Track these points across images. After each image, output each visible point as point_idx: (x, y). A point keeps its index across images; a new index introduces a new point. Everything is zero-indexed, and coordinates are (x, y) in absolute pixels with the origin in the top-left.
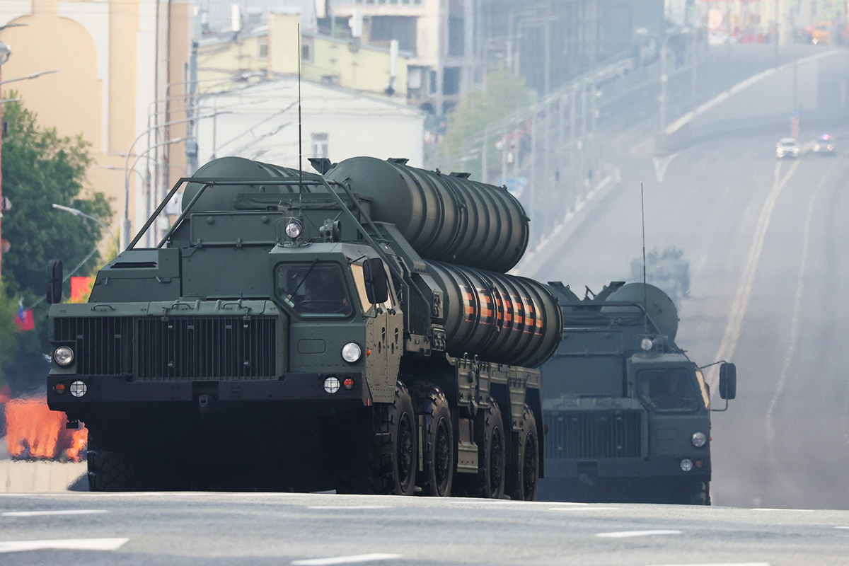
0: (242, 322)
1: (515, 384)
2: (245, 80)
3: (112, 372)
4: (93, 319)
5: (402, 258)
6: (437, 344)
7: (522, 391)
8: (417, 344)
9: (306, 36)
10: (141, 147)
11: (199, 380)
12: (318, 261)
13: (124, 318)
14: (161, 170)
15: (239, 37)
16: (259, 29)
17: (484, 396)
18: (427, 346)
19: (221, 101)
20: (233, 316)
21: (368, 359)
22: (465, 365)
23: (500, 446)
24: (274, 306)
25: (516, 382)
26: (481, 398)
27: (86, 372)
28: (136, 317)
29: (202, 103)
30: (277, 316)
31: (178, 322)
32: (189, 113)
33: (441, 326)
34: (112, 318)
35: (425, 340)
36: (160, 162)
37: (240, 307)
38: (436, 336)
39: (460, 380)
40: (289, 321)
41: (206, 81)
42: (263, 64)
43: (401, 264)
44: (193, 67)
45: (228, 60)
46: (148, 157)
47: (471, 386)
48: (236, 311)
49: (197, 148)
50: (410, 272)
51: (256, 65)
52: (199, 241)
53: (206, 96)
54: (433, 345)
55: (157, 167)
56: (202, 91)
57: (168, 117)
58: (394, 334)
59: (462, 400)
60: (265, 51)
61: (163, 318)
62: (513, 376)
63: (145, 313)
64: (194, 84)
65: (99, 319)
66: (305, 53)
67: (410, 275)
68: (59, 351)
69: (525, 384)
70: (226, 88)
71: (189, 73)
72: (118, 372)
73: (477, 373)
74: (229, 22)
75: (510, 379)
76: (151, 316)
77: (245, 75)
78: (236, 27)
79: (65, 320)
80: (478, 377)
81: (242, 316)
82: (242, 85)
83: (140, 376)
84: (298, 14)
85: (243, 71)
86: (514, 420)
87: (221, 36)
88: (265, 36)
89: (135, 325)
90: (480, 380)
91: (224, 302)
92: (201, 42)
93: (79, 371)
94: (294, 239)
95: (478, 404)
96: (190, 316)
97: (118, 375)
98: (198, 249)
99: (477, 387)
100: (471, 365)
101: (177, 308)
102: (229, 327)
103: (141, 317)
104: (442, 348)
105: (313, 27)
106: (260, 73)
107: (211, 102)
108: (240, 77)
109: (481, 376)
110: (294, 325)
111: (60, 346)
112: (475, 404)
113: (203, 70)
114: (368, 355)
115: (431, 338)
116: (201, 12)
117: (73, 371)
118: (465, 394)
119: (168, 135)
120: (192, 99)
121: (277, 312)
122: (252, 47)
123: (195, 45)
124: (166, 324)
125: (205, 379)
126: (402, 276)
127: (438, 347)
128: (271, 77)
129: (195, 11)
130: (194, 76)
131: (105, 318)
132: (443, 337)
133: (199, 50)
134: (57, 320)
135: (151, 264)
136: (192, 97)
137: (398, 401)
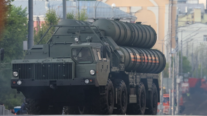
0: (63, 64)
1: (149, 78)
2: (188, 23)
3: (28, 78)
4: (23, 64)
5: (111, 46)
6: (122, 69)
7: (152, 80)
8: (115, 69)
9: (202, 14)
10: (165, 39)
11: (51, 80)
12: (83, 48)
13: (31, 64)
14: (170, 44)
15: (187, 14)
16: (192, 12)
17: (138, 82)
18: (118, 70)
19: (183, 28)
20: (61, 63)
21: (97, 74)
22: (131, 74)
23: (144, 95)
24: (71, 60)
25: (150, 78)
26: (137, 83)
27: (21, 78)
28: (34, 63)
29: (179, 28)
30: (72, 63)
31: (46, 65)
32: (176, 31)
33: (123, 64)
34: (28, 64)
35: (118, 68)
36: (170, 42)
37: (62, 60)
38: (121, 67)
39: (130, 78)
40: (76, 64)
41: (180, 24)
42: (192, 20)
43: (110, 48)
44: (177, 21)
45: (185, 19)
46: (167, 41)
47: (134, 80)
48: (61, 62)
49: (178, 39)
50: (113, 50)
51: (191, 20)
52: (54, 42)
53: (180, 27)
54: (120, 69)
55: (169, 43)
56: (179, 26)
57: (171, 32)
58: (107, 67)
59: (130, 84)
60: (193, 17)
61: (42, 64)
62: (148, 76)
63: (37, 62)
64: (177, 24)
65: (25, 64)
66: (202, 17)
67: (113, 51)
68: (14, 73)
69: (152, 78)
70: (184, 25)
71: (176, 22)
72: (30, 78)
73: (136, 76)
74: (185, 10)
75: (147, 77)
76: (39, 63)
77: (189, 22)
78: (186, 11)
79: (16, 64)
80: (136, 77)
81: (63, 63)
82: (188, 25)
83: (36, 79)
84: (200, 9)
85: (188, 21)
86: (149, 88)
87: (183, 14)
88: (193, 14)
89: (34, 66)
90: (137, 78)
91: (59, 59)
92: (179, 15)
93: (19, 78)
94: (77, 42)
95: (136, 84)
96: (49, 63)
97: (30, 79)
98: (54, 44)
99: (136, 80)
100: (133, 74)
101: (46, 61)
102: (60, 66)
103: (36, 63)
104: (123, 70)
105: (204, 11)
106: (192, 22)
107: (181, 28)
108: (187, 23)
109: (137, 77)
110: (77, 65)
111: (14, 71)
112: (135, 84)
113: (179, 21)
114: (97, 73)
115: (120, 67)
116: (179, 8)
117: (18, 78)
118: (131, 82)
119: (171, 36)
120: (177, 28)
121: (72, 62)
122: (190, 16)
123: (177, 16)
124: (43, 65)
125: (53, 80)
126: (110, 51)
127: (122, 70)
128: (194, 23)
129: (177, 8)
130: (177, 23)
131: (26, 64)
132: (124, 67)
133: (178, 17)
134: (13, 64)
135: (41, 48)
136: (177, 27)
137: (108, 84)
